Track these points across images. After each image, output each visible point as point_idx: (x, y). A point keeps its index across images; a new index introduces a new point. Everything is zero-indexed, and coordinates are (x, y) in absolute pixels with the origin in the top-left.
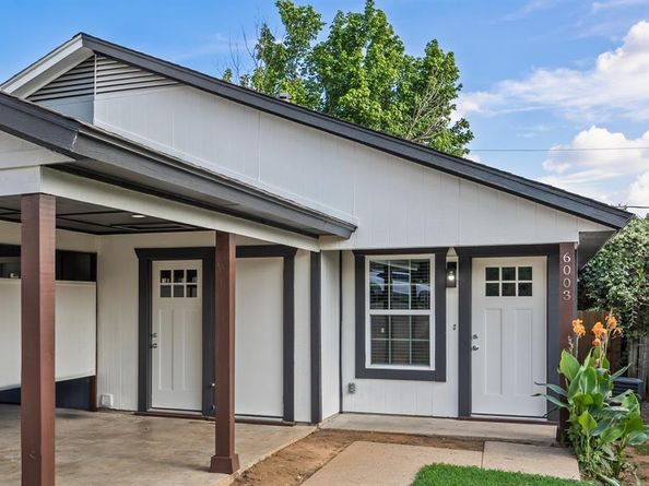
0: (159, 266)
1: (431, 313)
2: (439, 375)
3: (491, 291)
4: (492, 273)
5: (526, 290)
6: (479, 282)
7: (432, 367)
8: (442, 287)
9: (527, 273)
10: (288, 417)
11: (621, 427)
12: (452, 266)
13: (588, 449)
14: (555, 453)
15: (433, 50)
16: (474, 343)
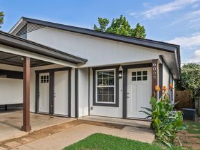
0: (41, 75)
1: (114, 86)
2: (117, 105)
3: (134, 79)
4: (134, 74)
5: (145, 79)
6: (130, 76)
7: (115, 103)
8: (118, 78)
9: (145, 73)
10: (69, 116)
11: (173, 124)
12: (121, 72)
13: (159, 131)
14: (148, 132)
15: (138, 26)
16: (128, 95)
